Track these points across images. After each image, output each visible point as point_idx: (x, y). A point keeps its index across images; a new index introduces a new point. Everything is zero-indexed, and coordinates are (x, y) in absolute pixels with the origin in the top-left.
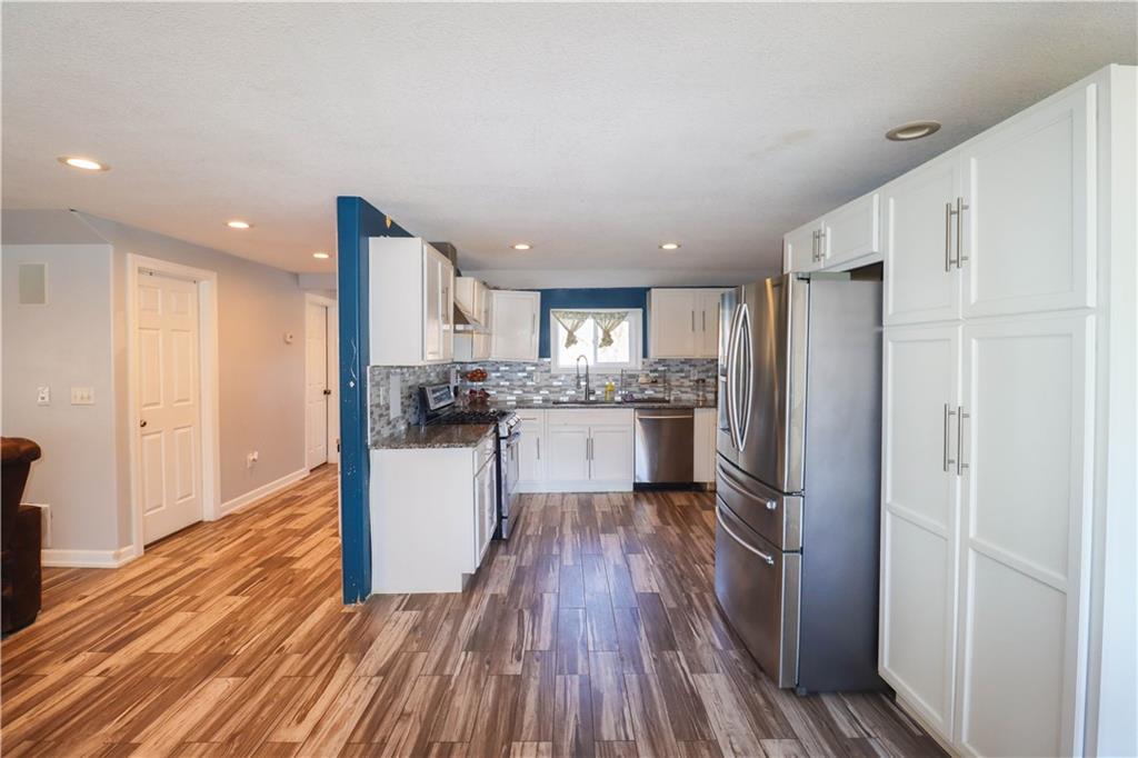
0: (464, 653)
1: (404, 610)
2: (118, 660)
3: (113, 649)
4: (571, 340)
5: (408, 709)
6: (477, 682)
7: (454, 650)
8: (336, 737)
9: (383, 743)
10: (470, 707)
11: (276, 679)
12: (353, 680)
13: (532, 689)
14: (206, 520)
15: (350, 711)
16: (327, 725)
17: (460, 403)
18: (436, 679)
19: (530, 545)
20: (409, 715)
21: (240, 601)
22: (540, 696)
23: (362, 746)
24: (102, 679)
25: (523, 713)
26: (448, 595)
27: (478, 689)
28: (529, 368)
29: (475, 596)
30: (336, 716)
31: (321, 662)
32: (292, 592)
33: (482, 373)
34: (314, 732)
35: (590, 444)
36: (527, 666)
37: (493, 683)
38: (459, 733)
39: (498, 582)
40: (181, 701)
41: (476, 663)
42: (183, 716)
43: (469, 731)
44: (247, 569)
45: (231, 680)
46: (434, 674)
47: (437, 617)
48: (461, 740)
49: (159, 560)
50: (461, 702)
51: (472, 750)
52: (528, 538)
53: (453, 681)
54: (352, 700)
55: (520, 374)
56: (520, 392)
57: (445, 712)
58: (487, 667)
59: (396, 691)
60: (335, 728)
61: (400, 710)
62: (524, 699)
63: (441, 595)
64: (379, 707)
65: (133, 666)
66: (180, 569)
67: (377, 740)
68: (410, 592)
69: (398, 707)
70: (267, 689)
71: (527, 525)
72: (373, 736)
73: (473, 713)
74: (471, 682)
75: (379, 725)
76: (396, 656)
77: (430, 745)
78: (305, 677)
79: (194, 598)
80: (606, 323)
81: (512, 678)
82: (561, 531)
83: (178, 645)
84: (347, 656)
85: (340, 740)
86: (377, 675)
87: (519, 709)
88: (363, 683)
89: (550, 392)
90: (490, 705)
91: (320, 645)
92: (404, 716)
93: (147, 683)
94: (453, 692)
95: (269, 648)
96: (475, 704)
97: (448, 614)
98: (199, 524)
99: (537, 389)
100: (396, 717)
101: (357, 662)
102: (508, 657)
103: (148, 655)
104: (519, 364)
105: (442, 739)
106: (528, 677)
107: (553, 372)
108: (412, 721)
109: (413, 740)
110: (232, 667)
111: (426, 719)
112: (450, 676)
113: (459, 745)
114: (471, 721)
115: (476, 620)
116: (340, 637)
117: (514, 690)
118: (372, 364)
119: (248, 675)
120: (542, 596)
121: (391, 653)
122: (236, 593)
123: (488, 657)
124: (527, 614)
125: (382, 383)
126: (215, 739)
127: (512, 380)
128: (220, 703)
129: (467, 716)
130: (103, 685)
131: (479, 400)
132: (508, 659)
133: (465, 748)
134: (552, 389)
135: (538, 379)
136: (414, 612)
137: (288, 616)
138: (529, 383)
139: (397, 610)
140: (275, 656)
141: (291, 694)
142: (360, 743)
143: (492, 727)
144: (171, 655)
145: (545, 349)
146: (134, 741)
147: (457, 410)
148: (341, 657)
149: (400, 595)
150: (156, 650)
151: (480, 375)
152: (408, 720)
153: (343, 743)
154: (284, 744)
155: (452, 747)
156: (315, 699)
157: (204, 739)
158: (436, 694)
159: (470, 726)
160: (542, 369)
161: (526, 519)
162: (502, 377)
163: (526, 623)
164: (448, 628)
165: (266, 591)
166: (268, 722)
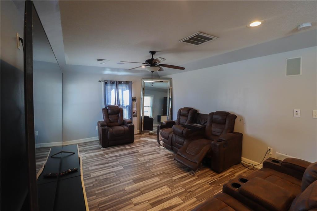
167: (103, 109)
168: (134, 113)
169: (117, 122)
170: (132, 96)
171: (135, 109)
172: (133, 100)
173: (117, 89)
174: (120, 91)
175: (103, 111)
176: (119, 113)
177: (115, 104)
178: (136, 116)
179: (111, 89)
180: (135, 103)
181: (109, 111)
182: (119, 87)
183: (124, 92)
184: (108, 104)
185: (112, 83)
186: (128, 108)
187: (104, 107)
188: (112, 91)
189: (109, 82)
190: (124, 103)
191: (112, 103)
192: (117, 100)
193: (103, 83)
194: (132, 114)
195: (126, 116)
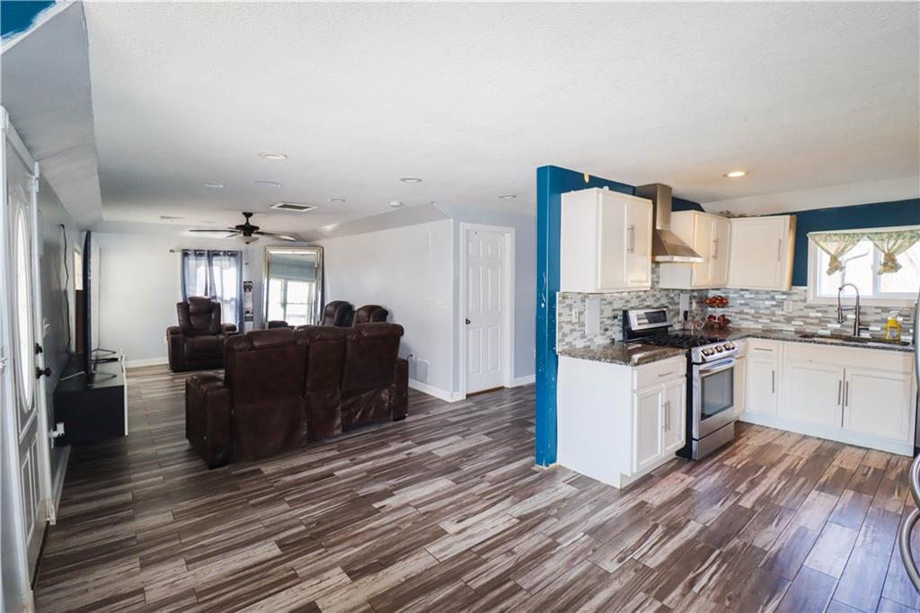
0: (582, 534)
1: (569, 484)
2: (418, 450)
3: (419, 444)
4: (835, 266)
5: (515, 550)
6: (574, 559)
7: (578, 528)
8: (468, 542)
9: (485, 561)
10: (554, 573)
11: (467, 493)
12: (503, 513)
13: (610, 589)
14: (506, 386)
15: (486, 531)
16: (469, 532)
17: (690, 326)
18: (550, 540)
19: (717, 474)
20: (513, 553)
21: (487, 439)
22: (612, 597)
23: (475, 555)
24: (406, 457)
25: (586, 602)
26: (609, 486)
27: (570, 565)
28: (778, 297)
29: (628, 496)
30: (478, 529)
31: (496, 494)
32: (515, 445)
33: (722, 299)
34: (460, 532)
35: (844, 388)
36: (622, 570)
37: (584, 567)
38: (532, 585)
39: (659, 493)
40: (424, 483)
41: (585, 545)
42: (419, 490)
43: (538, 588)
44: (504, 422)
45: (450, 482)
46: (551, 536)
47: (587, 499)
48: (529, 590)
49: (470, 404)
50: (550, 566)
51: (529, 601)
52: (722, 466)
53: (558, 549)
54: (492, 525)
55: (768, 303)
56: (768, 321)
57: (535, 565)
58: (591, 553)
59: (520, 534)
60: (471, 536)
61: (511, 547)
62: (597, 593)
63: (603, 484)
64: (501, 539)
65: (421, 456)
66: (475, 411)
67: (484, 557)
68: (583, 473)
69: (510, 545)
70: (460, 495)
71: (732, 454)
72: (484, 554)
73: (550, 579)
74: (570, 556)
75: (494, 548)
76: (538, 512)
77: (509, 580)
78: (481, 498)
79: (469, 430)
80: (888, 245)
81: (601, 572)
82: (765, 473)
83: (443, 453)
84: (511, 498)
85: (467, 545)
86: (518, 518)
87: (586, 597)
88: (506, 518)
89: (805, 323)
90: (568, 580)
91: (503, 483)
92: (511, 552)
93: (419, 467)
94: (552, 556)
95: (478, 473)
96: (558, 573)
97: (595, 501)
98: (502, 388)
99: (789, 320)
100: (505, 550)
101: (514, 503)
102: (614, 554)
103: (429, 453)
104: (767, 292)
105: (519, 581)
106: (616, 579)
107: (808, 302)
108: (512, 557)
109: (502, 570)
110: (456, 475)
111: (519, 563)
112: (559, 544)
113: (525, 592)
114: (546, 582)
115: (613, 515)
116: (517, 484)
117: (594, 582)
118: (562, 290)
119: (458, 483)
120: (689, 521)
121: (536, 509)
122: (487, 434)
123: (597, 546)
124: (660, 530)
125: (575, 305)
126: (419, 509)
127: (759, 308)
128: (437, 492)
129: (546, 577)
130: (405, 459)
131: (716, 326)
132: (611, 557)
133: (527, 596)
134: (808, 321)
135: (789, 308)
136: (574, 488)
137: (503, 458)
138: (779, 312)
139: (564, 482)
140: (478, 479)
141: (467, 504)
142: (474, 553)
143: (556, 596)
144: (439, 457)
145: (799, 276)
146: (394, 493)
147: (687, 333)
148: (508, 497)
149: (575, 472)
150: (434, 452)
151: (722, 302)
152: (509, 556)
153: (468, 547)
154: (442, 529)
155: (520, 590)
156: (475, 514)
157: (416, 507)
158: (541, 550)
159: (542, 585)
160: (795, 297)
161: (736, 448)
162: (746, 305)
163: (652, 537)
164: (587, 509)
165: (503, 439)
166: (445, 514)
167: (179, 304)
168: (248, 312)
169: (208, 329)
170: (244, 280)
171: (249, 305)
172: (247, 287)
173: (210, 264)
174: (216, 269)
175: (178, 307)
176: (211, 312)
177: (206, 294)
178: (251, 319)
179: (197, 266)
180: (249, 294)
181: (191, 307)
182: (214, 262)
183: (224, 271)
184: (190, 294)
185: (198, 254)
186: (233, 303)
187: (181, 300)
188: (198, 270)
189: (193, 252)
190: (225, 294)
191: (200, 293)
192: (210, 286)
193: (179, 255)
194: (243, 314)
195: (229, 317)
